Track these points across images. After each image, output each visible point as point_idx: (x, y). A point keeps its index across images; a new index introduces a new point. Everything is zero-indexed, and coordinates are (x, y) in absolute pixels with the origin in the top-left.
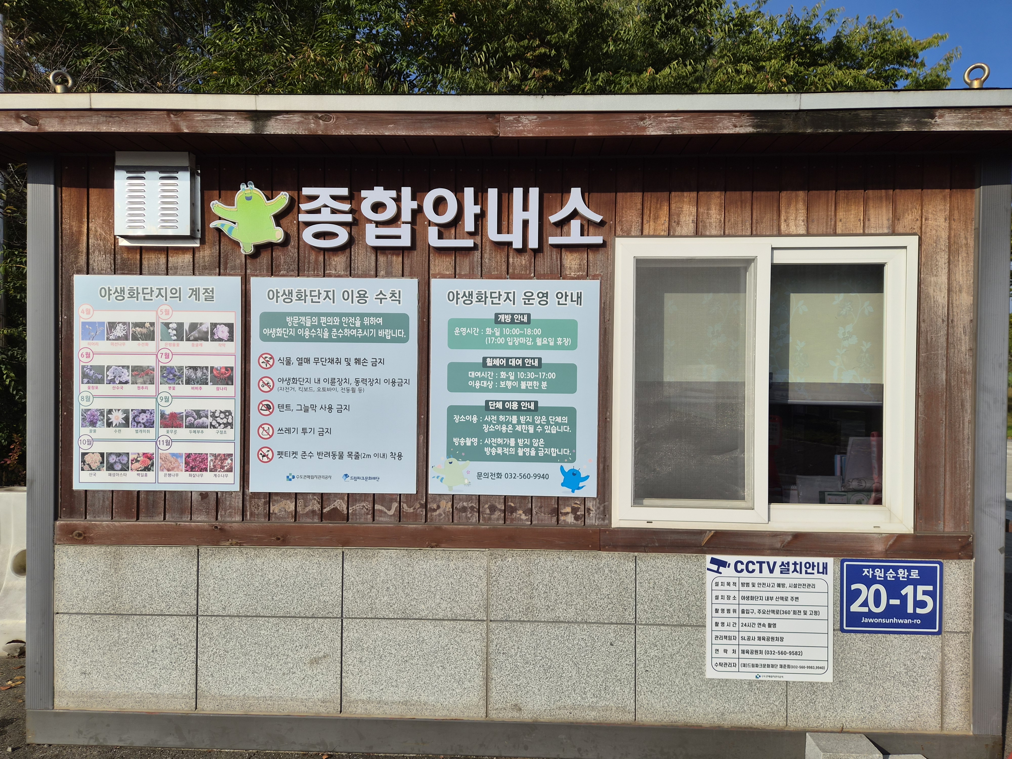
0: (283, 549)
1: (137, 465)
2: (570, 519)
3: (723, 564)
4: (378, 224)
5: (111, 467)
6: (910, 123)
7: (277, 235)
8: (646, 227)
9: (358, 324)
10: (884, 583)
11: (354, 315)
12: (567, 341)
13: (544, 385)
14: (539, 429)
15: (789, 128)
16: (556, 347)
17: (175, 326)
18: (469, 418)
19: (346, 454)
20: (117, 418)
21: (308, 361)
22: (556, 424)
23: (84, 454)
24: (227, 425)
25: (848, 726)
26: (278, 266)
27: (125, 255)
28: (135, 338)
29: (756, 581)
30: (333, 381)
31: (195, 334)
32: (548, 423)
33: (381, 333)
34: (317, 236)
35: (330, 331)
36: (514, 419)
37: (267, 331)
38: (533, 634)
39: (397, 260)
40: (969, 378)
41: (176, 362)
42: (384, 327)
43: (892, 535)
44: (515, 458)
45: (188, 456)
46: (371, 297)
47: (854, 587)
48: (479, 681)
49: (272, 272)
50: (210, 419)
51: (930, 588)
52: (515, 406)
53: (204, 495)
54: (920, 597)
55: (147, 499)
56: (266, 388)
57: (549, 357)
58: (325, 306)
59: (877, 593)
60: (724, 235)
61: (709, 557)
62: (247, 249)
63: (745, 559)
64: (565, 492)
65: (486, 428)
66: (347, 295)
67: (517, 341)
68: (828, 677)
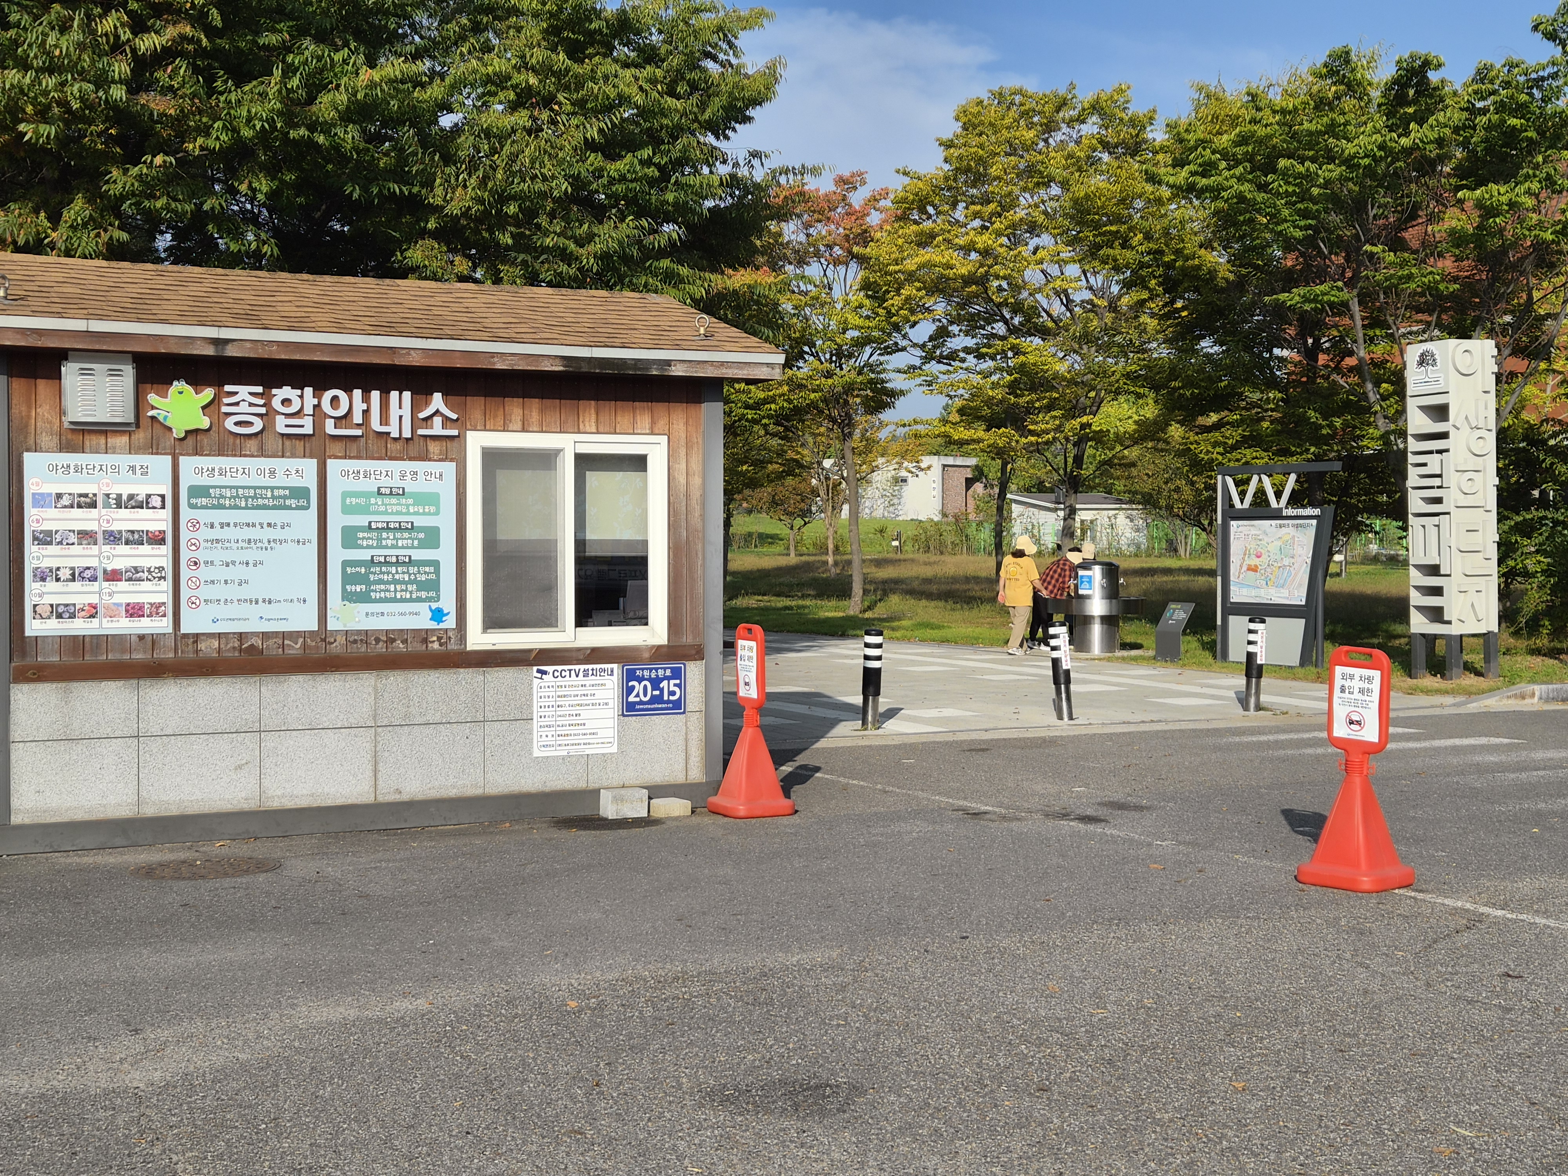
0: (211, 679)
1: (83, 614)
2: (436, 646)
3: (544, 673)
4: (288, 415)
5: (60, 616)
6: (657, 369)
7: (204, 422)
8: (488, 423)
9: (269, 495)
10: (650, 680)
11: (266, 488)
12: (433, 509)
13: (416, 543)
14: (412, 577)
15: (585, 369)
16: (424, 514)
17: (114, 496)
18: (358, 569)
19: (260, 600)
20: (65, 574)
21: (228, 525)
22: (425, 573)
23: (35, 606)
24: (160, 578)
25: (627, 784)
26: (202, 447)
27: (69, 436)
28: (80, 506)
29: (567, 684)
30: (249, 541)
31: (133, 503)
32: (419, 572)
33: (288, 502)
34: (237, 424)
35: (246, 501)
36: (394, 570)
37: (193, 501)
38: (409, 734)
39: (299, 445)
40: (700, 535)
41: (115, 527)
42: (290, 497)
43: (654, 646)
44: (394, 600)
45: (128, 605)
46: (280, 473)
47: (630, 684)
48: (369, 773)
49: (196, 452)
50: (146, 574)
51: (678, 681)
52: (394, 560)
53: (142, 637)
54: (672, 688)
55: (91, 642)
56: (193, 548)
57: (419, 521)
58: (241, 480)
59: (645, 687)
60: (542, 432)
61: (535, 668)
62: (178, 433)
63: (560, 668)
64: (433, 625)
65: (372, 577)
66: (260, 472)
67: (395, 509)
68: (614, 749)
